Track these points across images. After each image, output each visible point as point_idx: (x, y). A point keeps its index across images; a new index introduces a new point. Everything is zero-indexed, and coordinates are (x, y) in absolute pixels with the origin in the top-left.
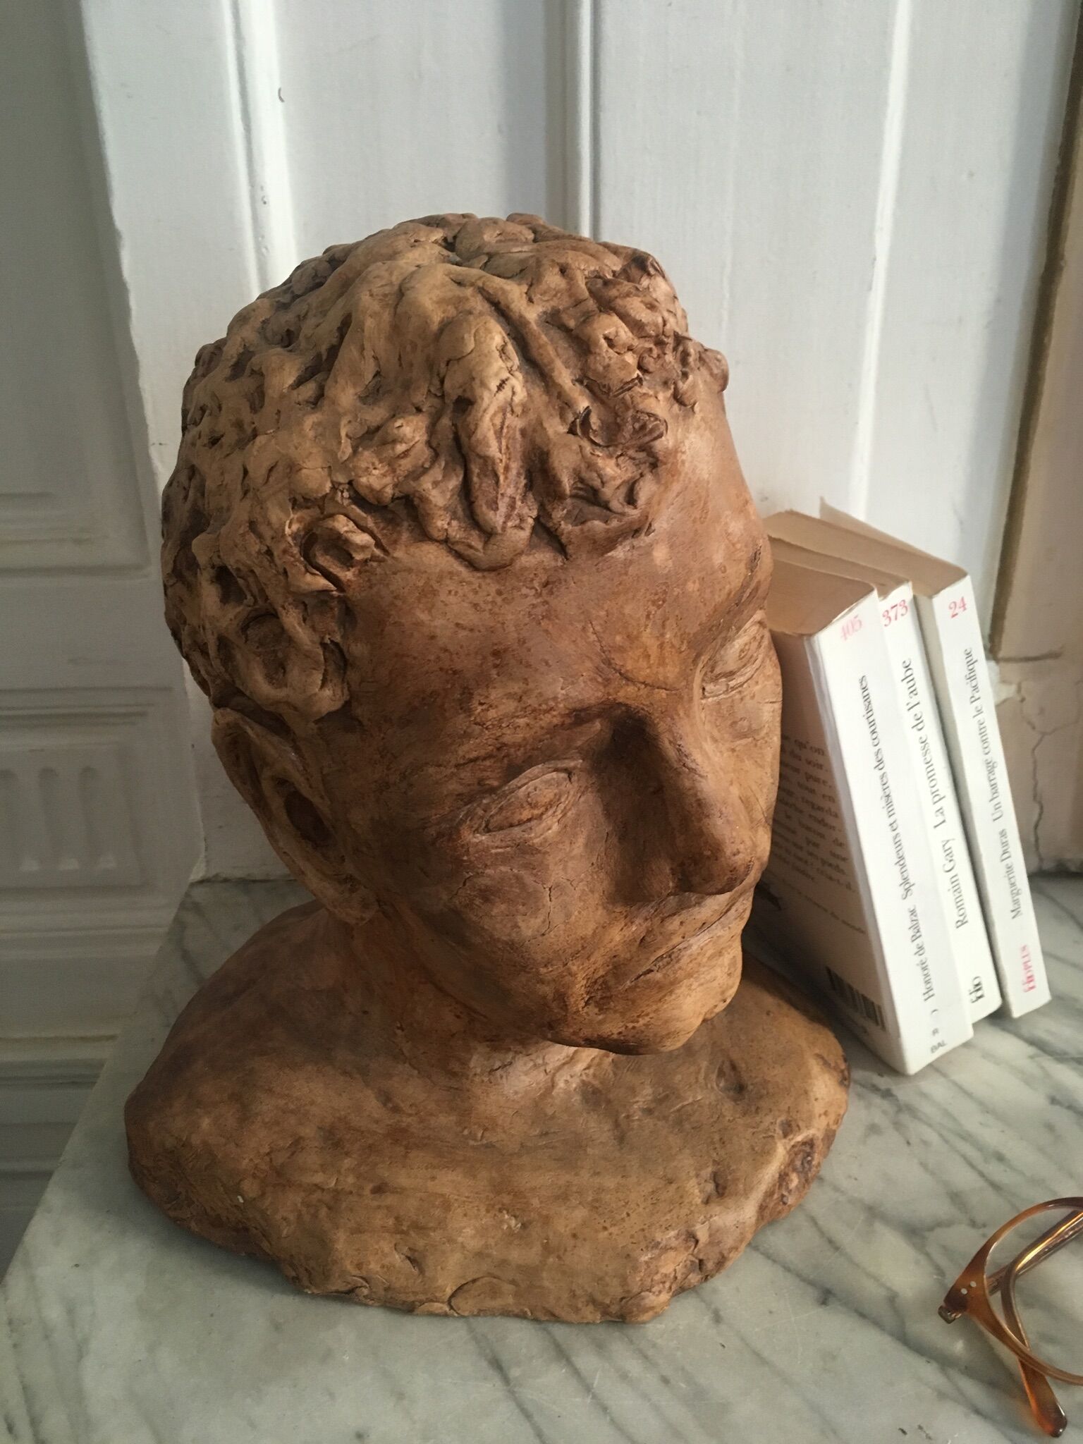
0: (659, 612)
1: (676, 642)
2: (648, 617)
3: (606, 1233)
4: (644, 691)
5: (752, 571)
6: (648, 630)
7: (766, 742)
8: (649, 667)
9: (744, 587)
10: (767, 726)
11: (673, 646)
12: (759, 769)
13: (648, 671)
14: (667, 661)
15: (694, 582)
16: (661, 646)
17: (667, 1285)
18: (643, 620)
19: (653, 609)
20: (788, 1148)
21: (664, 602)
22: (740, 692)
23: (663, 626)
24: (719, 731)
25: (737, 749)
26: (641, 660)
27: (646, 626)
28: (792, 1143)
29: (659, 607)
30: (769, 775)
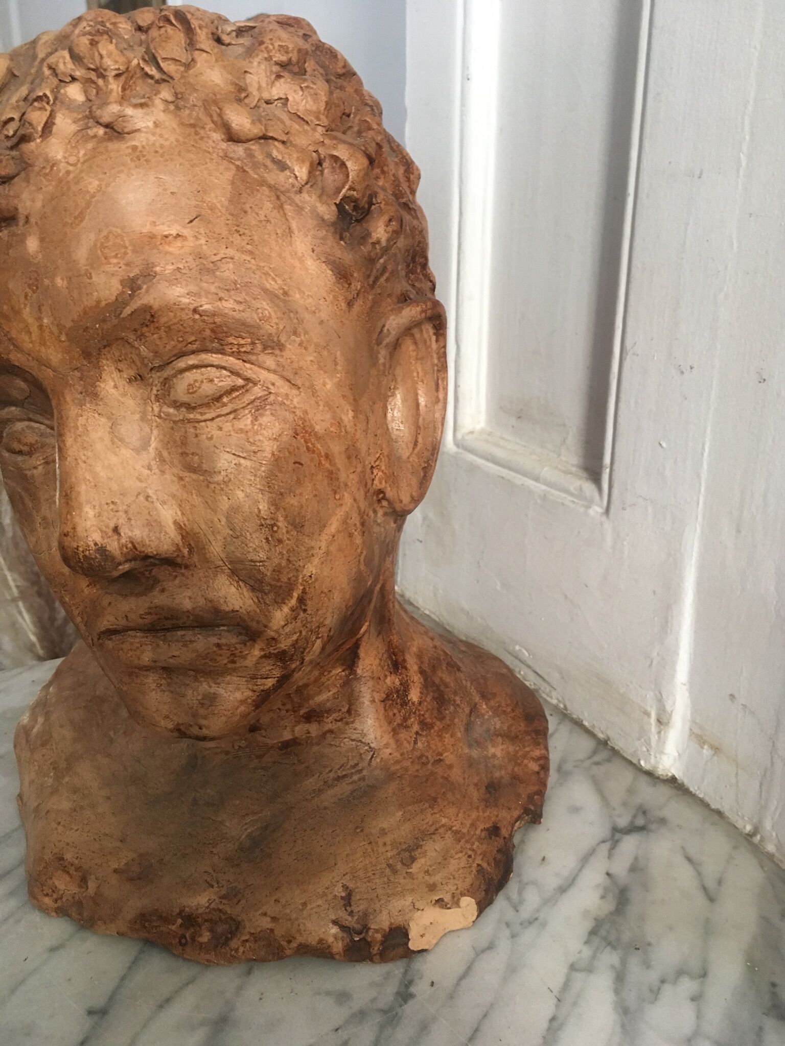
0: (34, 296)
1: (56, 331)
2: (26, 296)
3: (56, 826)
4: (34, 364)
5: (132, 289)
6: (28, 309)
7: (222, 489)
8: (31, 342)
9: (120, 303)
10: (223, 473)
11: (51, 333)
12: (209, 511)
13: (31, 345)
14: (48, 343)
15: (62, 279)
16: (41, 327)
17: (55, 896)
18: (22, 299)
19: (28, 290)
20: (213, 906)
21: (37, 288)
22: (195, 427)
23: (40, 310)
24: (169, 453)
25: (187, 479)
26: (23, 333)
27: (25, 305)
28: (221, 907)
29: (34, 292)
30: (223, 523)
